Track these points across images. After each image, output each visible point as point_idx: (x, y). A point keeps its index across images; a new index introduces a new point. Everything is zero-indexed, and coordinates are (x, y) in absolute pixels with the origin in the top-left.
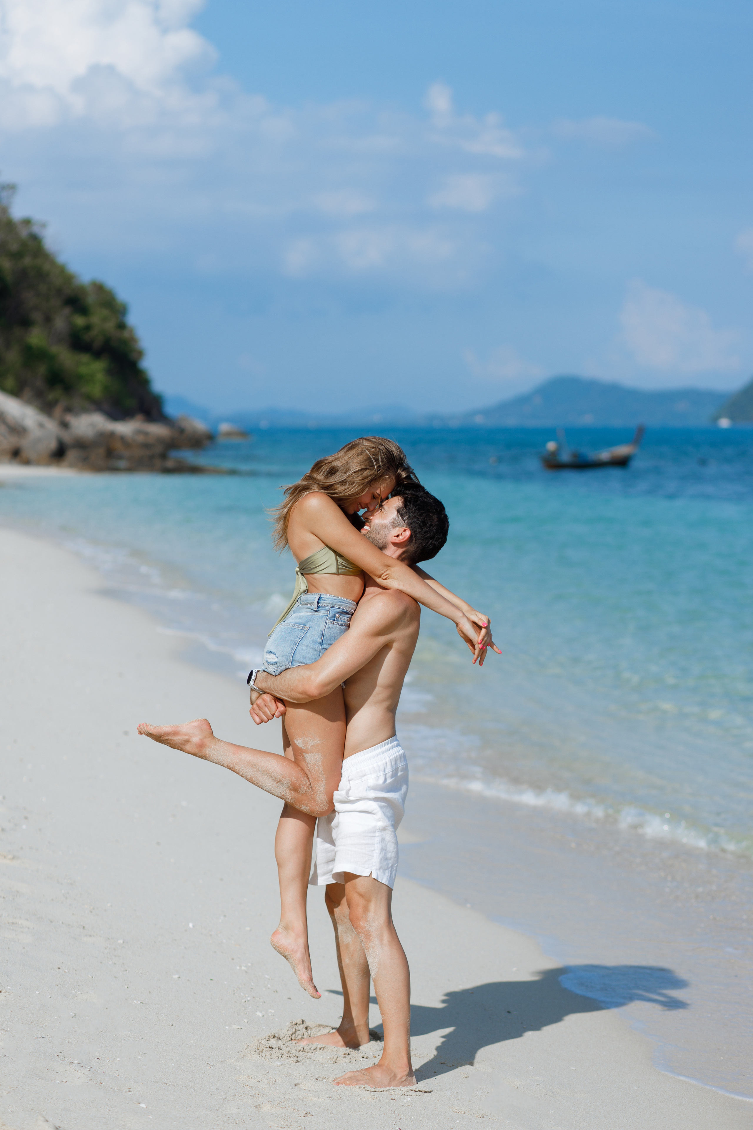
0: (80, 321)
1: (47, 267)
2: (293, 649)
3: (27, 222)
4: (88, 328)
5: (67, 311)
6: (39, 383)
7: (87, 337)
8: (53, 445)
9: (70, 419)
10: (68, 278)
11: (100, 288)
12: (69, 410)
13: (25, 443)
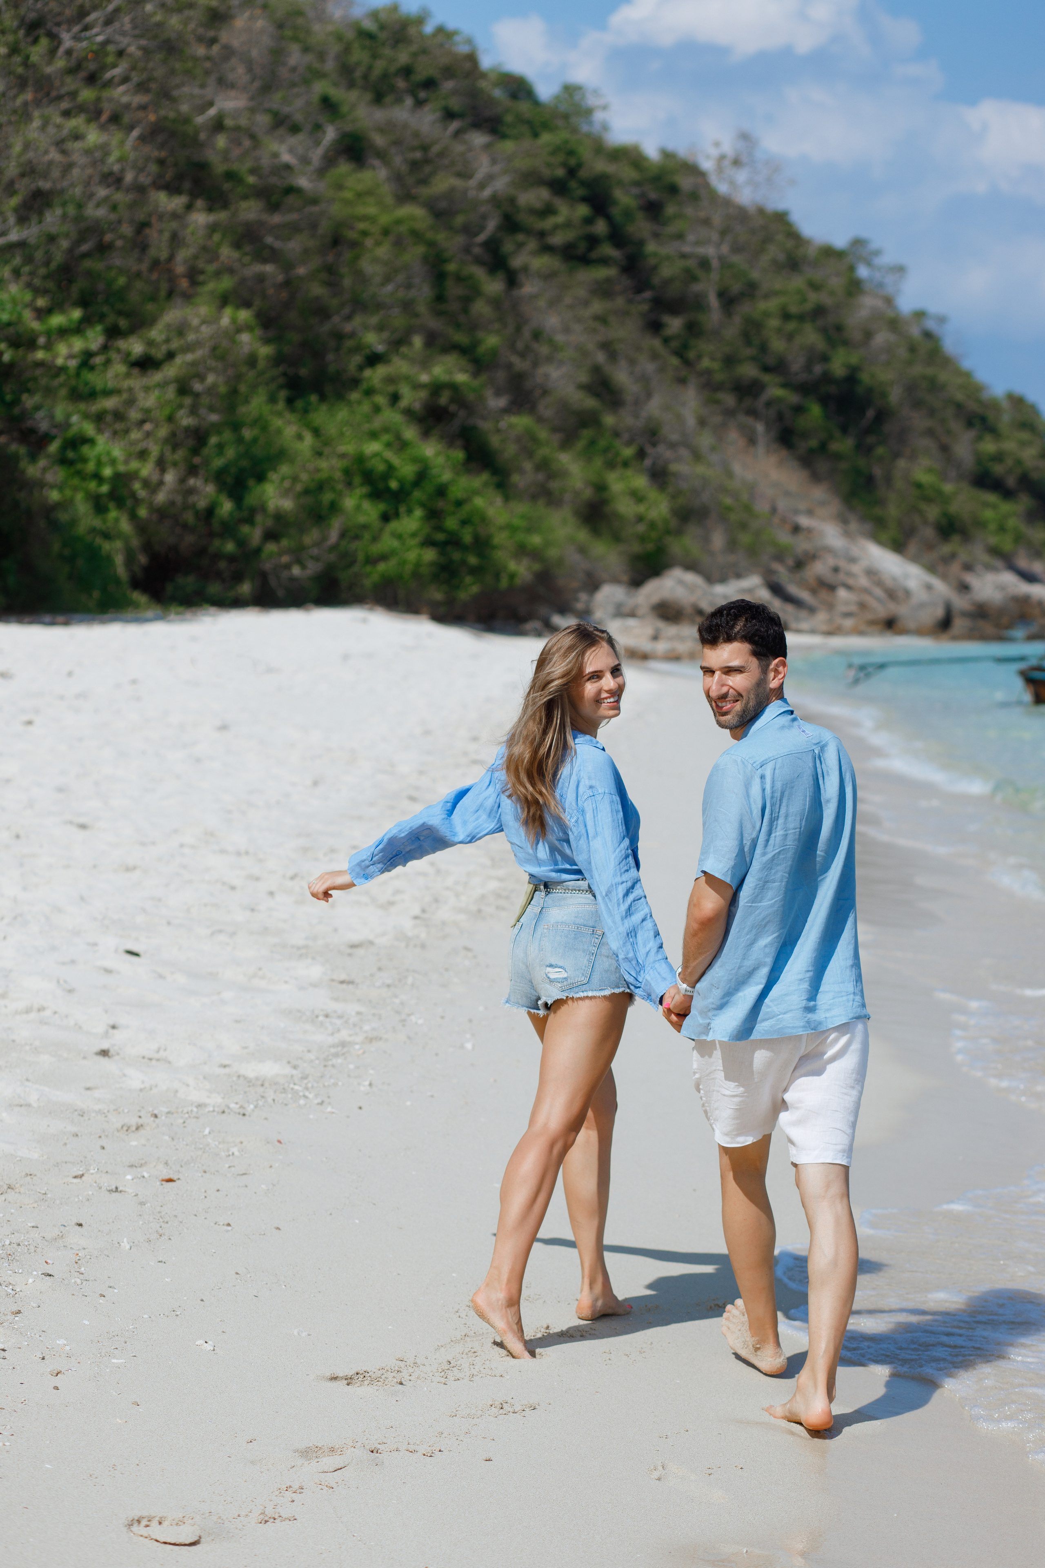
0: (989, 446)
1: (943, 376)
2: (590, 960)
3: (920, 315)
4: (999, 457)
5: (970, 435)
6: (929, 533)
7: (998, 469)
8: (939, 612)
9: (970, 579)
10: (974, 389)
11: (1017, 402)
12: (968, 567)
13: (902, 610)
